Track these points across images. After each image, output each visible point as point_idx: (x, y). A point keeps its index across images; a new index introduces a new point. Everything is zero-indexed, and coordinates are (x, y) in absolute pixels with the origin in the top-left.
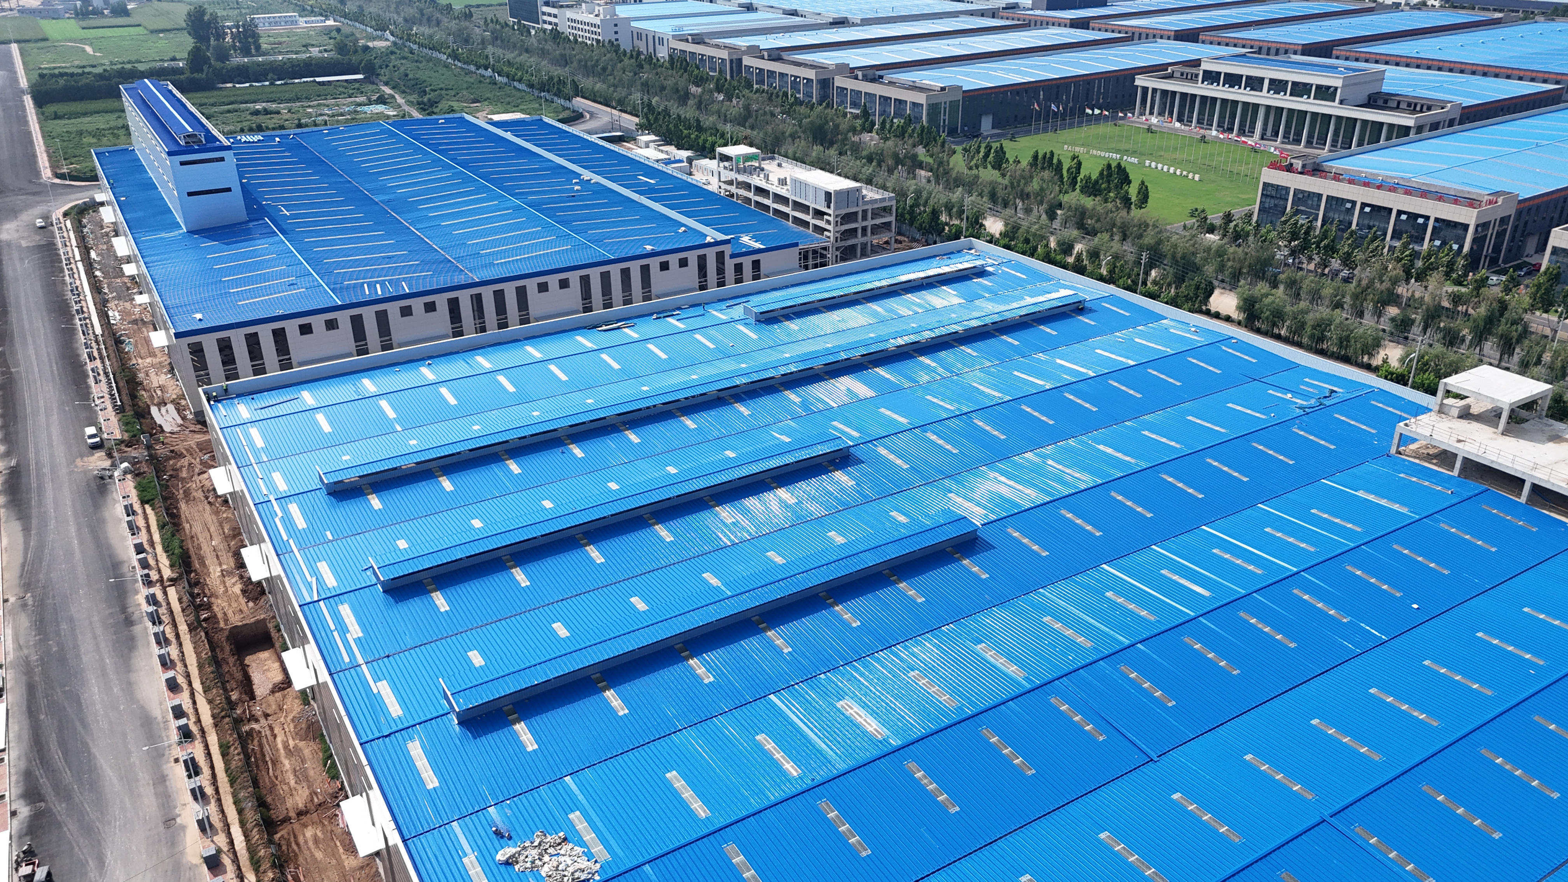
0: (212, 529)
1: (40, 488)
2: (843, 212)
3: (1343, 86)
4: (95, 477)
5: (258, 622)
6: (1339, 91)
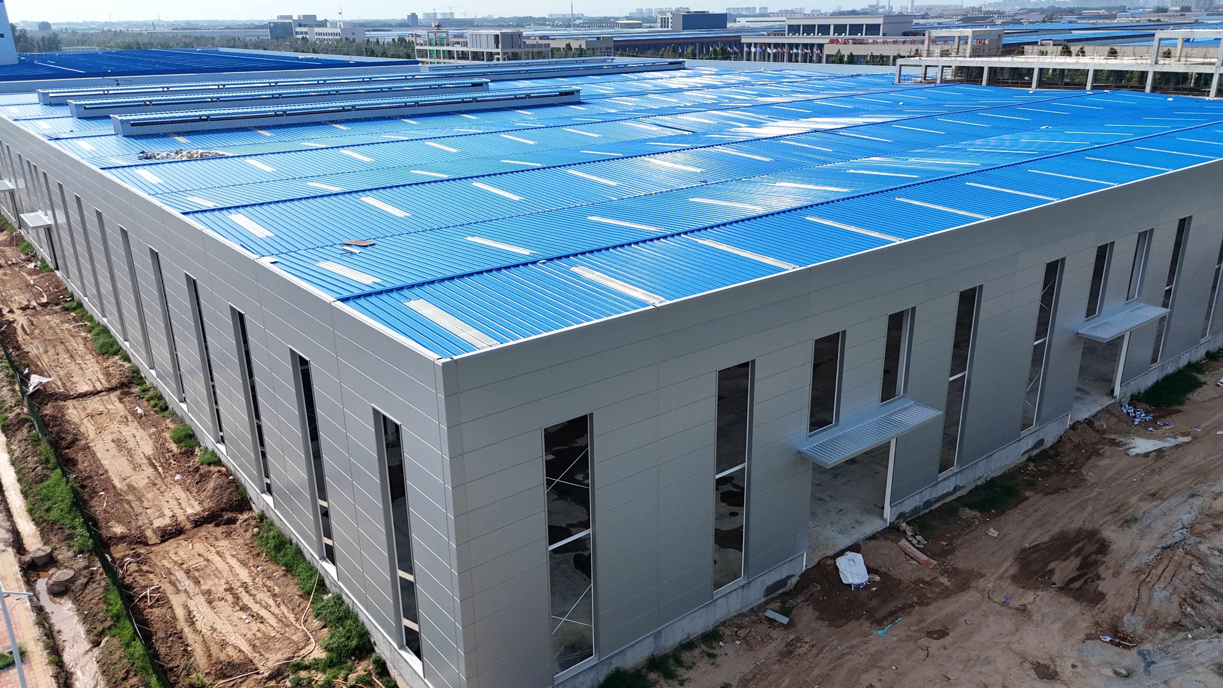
2: (510, 51)
3: (884, 23)
6: (881, 27)
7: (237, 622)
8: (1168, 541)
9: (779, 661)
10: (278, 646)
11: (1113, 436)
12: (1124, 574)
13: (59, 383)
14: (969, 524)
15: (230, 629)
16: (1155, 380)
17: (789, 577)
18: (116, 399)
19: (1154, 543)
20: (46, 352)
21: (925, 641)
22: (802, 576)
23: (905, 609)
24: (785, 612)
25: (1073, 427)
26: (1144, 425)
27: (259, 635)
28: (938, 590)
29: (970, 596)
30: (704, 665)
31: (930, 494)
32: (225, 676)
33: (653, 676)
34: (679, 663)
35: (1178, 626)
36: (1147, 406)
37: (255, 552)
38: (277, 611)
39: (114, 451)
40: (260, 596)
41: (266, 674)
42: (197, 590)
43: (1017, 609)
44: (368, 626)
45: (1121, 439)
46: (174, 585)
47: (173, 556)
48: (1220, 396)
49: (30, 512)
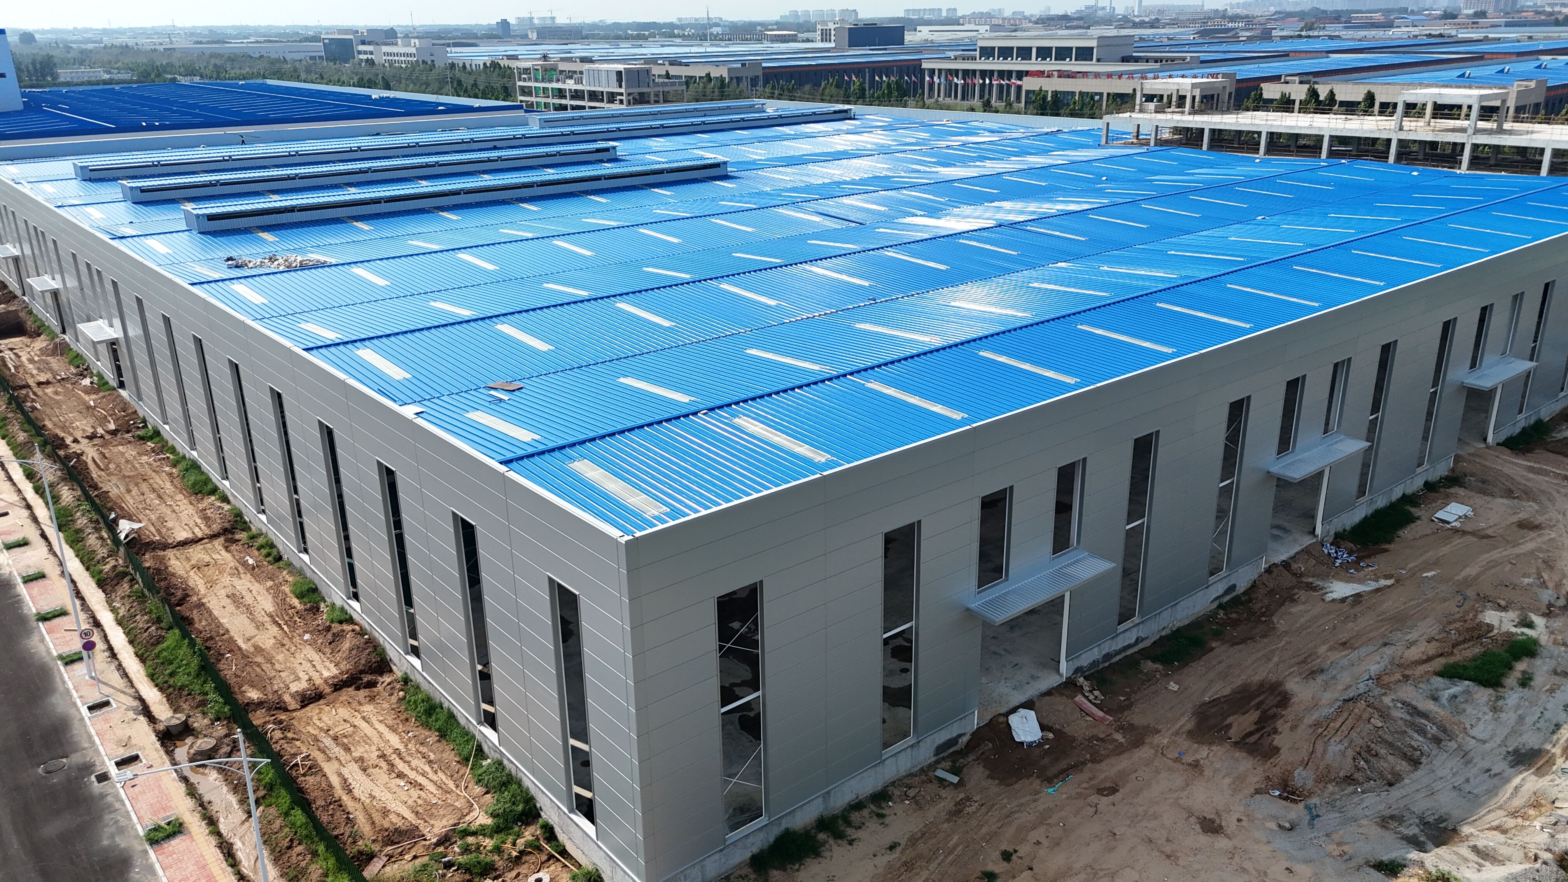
2: (636, 90)
3: (1098, 46)
5: (12, 312)
6: (1095, 51)
7: (396, 789)
8: (1351, 693)
9: (948, 820)
10: (442, 813)
11: (1310, 580)
12: (1302, 727)
13: (152, 529)
14: (1150, 678)
15: (389, 796)
16: (1363, 516)
17: (960, 736)
18: (221, 548)
19: (1337, 695)
20: (129, 491)
21: (1094, 799)
22: (974, 734)
23: (1077, 767)
24: (955, 771)
25: (1268, 571)
26: (1346, 566)
27: (420, 802)
28: (1111, 747)
29: (1144, 752)
30: (873, 825)
31: (1109, 646)
32: (393, 843)
33: (822, 836)
34: (849, 824)
35: (1349, 780)
36: (1352, 545)
37: (403, 717)
38: (435, 778)
39: (231, 608)
40: (415, 763)
41: (434, 840)
42: (349, 758)
43: (1189, 765)
44: (533, 791)
45: (1319, 583)
46: (324, 752)
47: (318, 723)
48: (1433, 533)
49: (152, 677)
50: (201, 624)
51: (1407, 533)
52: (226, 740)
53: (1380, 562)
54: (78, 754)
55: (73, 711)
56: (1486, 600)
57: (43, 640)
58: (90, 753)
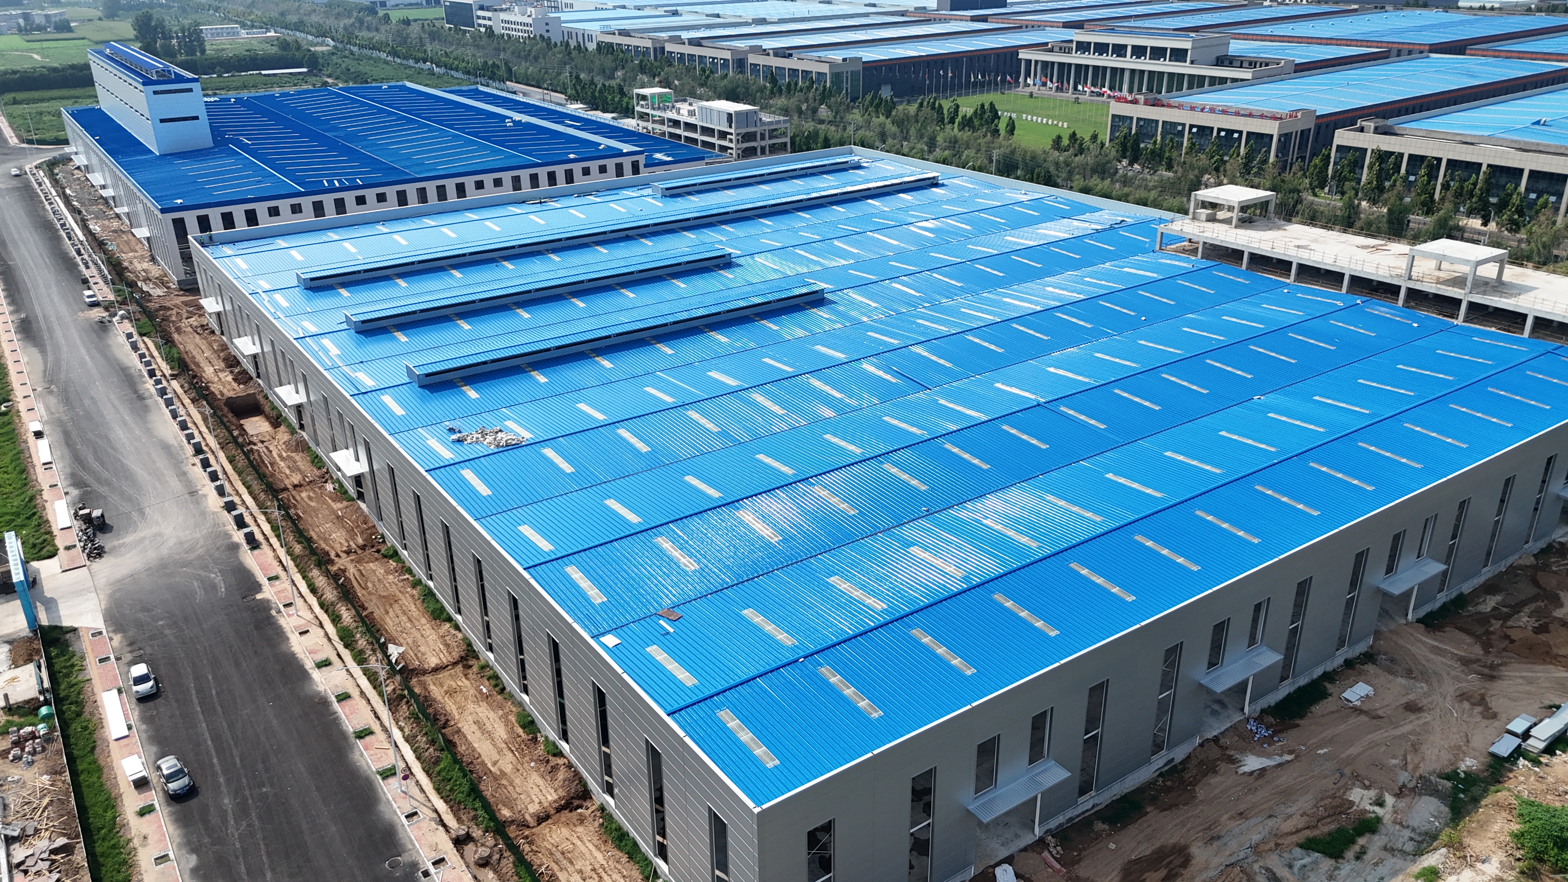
0: (203, 347)
1: (50, 330)
3: (1193, 48)
4: (96, 322)
5: (249, 395)
6: (1189, 52)
8: (1233, 860)
11: (1232, 753)
13: (412, 654)
14: (1098, 836)
16: (1287, 693)
18: (461, 675)
19: (1223, 860)
20: (387, 613)
22: (971, 880)
25: (1201, 745)
26: (1264, 740)
31: (1070, 813)
37: (603, 839)
39: (478, 733)
42: (573, 869)
45: (1238, 756)
46: (557, 863)
47: (550, 839)
48: (1338, 711)
49: (438, 790)
50: (462, 749)
51: (1318, 709)
52: (496, 849)
53: (1289, 738)
54: (406, 854)
55: (396, 818)
56: (1358, 779)
57: (362, 755)
58: (413, 852)
